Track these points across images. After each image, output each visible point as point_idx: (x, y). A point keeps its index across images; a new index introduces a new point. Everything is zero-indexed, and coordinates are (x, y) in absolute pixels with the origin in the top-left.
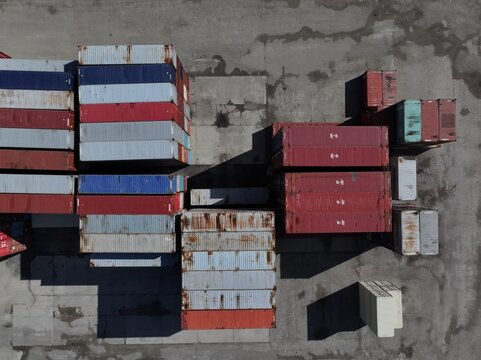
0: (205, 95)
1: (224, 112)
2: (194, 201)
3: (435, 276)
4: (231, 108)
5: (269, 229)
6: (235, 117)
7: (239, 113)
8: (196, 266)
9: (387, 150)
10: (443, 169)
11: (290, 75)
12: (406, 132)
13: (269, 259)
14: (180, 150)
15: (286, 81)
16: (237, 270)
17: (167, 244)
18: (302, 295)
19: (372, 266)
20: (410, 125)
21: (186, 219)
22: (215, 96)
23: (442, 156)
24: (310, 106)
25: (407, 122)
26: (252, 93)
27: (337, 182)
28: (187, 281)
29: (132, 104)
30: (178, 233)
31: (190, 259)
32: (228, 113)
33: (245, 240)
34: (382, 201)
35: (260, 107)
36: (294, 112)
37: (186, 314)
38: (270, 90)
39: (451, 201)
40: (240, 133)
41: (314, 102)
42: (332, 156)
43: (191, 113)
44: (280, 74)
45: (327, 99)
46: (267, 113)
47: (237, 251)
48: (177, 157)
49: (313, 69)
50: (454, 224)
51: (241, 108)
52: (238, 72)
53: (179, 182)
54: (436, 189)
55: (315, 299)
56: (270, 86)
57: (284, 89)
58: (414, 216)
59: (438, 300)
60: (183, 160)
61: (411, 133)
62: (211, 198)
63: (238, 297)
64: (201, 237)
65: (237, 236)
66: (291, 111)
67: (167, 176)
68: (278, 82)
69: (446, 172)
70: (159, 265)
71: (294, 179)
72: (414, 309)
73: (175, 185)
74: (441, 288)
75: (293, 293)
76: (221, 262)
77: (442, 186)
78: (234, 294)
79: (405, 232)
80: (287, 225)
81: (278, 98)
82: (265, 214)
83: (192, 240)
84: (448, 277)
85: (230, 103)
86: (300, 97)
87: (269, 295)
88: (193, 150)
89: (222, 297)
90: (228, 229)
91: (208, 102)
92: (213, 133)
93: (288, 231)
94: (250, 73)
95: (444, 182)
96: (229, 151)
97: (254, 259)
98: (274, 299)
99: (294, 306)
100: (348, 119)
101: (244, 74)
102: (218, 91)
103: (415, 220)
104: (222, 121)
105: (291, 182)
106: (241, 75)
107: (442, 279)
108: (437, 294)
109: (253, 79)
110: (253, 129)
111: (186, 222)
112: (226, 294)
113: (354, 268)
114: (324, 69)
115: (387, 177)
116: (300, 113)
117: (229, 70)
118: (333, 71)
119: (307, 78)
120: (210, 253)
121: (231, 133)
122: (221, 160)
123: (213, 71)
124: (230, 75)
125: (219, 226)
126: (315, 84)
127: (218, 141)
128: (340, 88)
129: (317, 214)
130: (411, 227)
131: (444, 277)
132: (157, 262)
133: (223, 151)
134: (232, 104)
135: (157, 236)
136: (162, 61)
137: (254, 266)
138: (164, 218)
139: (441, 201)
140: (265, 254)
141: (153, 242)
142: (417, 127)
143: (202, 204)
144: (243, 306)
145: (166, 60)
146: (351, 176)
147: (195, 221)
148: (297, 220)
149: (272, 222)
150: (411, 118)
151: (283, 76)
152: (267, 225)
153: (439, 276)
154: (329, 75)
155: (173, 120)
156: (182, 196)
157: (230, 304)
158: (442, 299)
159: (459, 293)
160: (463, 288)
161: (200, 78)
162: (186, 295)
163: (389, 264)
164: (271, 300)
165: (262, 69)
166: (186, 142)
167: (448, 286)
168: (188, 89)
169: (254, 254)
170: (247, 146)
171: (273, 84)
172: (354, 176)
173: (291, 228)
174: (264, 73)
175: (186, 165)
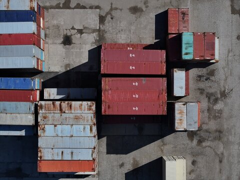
0: (55, 22)
1: (69, 34)
2: (46, 96)
3: (216, 154)
4: (73, 32)
5: (92, 112)
6: (76, 38)
7: (79, 35)
8: (47, 133)
9: (165, 65)
10: (224, 77)
11: (116, 9)
12: (183, 53)
13: (91, 130)
14: (38, 62)
15: (113, 13)
16: (72, 136)
17: (29, 120)
18: (122, 165)
19: (172, 146)
20: (186, 49)
21: (41, 105)
22: (62, 23)
23: (223, 68)
24: (130, 31)
25: (184, 46)
26: (89, 21)
27: (134, 84)
28: (41, 143)
29: (10, 35)
30: (36, 114)
31: (43, 129)
32: (72, 35)
33: (77, 118)
34: (161, 96)
35: (94, 31)
36: (119, 35)
37: (41, 162)
38: (102, 19)
39: (228, 100)
40: (80, 49)
41: (133, 28)
42: (131, 68)
43: (46, 35)
44: (109, 8)
45: (142, 26)
46: (99, 35)
47: (72, 125)
48: (36, 67)
49: (133, 5)
50: (231, 117)
51: (80, 32)
52: (79, 6)
53: (37, 83)
54: (218, 92)
55: (131, 169)
56: (102, 16)
57: (112, 18)
58: (183, 106)
59: (218, 170)
60: (40, 69)
61: (187, 54)
62: (57, 95)
63: (72, 153)
64: (50, 116)
65: (71, 116)
66: (117, 34)
67: (30, 78)
68: (107, 14)
69: (226, 80)
70: (24, 135)
71: (107, 82)
72: (201, 176)
73: (34, 84)
74: (221, 161)
75: (115, 163)
76: (62, 131)
77: (223, 90)
78: (70, 150)
79: (177, 116)
80: (103, 110)
81: (107, 24)
82: (89, 103)
83: (45, 118)
84: (225, 154)
85: (73, 28)
86: (123, 24)
87: (91, 152)
88: (46, 62)
89: (62, 152)
90: (66, 112)
91: (58, 27)
92: (61, 49)
93: (103, 113)
94: (88, 7)
95: (224, 87)
96: (72, 62)
97: (82, 130)
98: (94, 154)
99: (116, 173)
100: (157, 41)
101: (84, 7)
102: (65, 19)
103: (184, 108)
104: (67, 41)
105: (105, 83)
106: (81, 8)
107: (220, 155)
108: (217, 166)
109: (89, 11)
110: (89, 47)
111: (41, 107)
112: (65, 151)
113: (159, 146)
114: (140, 5)
115: (164, 81)
116: (123, 36)
117: (73, 5)
118: (147, 7)
119: (128, 11)
120: (55, 126)
121: (73, 49)
122: (66, 68)
123: (61, 5)
124: (73, 8)
125: (61, 110)
126: (134, 16)
127: (64, 55)
128: (152, 19)
129: (121, 103)
130: (181, 113)
131: (222, 154)
132: (22, 133)
133: (67, 62)
134: (74, 29)
135: (23, 115)
136: (28, 9)
137: (82, 134)
138: (28, 104)
139: (222, 100)
140: (89, 127)
141: (21, 118)
142: (191, 50)
143: (52, 98)
144: (75, 158)
145: (31, 8)
146: (142, 80)
147: (47, 106)
148: (109, 107)
149: (94, 108)
150: (186, 44)
151: (111, 9)
152: (90, 109)
153: (219, 153)
154: (144, 9)
155: (34, 44)
156: (38, 92)
157: (67, 157)
158: (221, 170)
159: (233, 166)
160: (236, 162)
161: (52, 10)
162: (40, 151)
163: (184, 144)
164: (92, 155)
165: (97, 4)
166: (42, 56)
167: (225, 161)
168: (43, 19)
169: (82, 127)
170: (85, 59)
171: (104, 15)
172: (144, 80)
173: (105, 111)
174: (98, 7)
175: (41, 72)
